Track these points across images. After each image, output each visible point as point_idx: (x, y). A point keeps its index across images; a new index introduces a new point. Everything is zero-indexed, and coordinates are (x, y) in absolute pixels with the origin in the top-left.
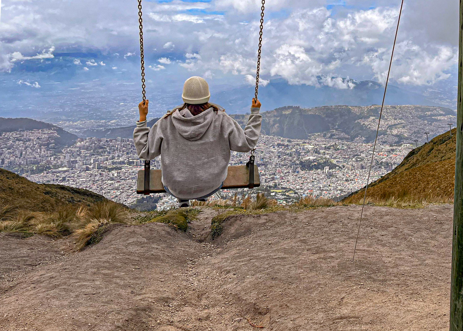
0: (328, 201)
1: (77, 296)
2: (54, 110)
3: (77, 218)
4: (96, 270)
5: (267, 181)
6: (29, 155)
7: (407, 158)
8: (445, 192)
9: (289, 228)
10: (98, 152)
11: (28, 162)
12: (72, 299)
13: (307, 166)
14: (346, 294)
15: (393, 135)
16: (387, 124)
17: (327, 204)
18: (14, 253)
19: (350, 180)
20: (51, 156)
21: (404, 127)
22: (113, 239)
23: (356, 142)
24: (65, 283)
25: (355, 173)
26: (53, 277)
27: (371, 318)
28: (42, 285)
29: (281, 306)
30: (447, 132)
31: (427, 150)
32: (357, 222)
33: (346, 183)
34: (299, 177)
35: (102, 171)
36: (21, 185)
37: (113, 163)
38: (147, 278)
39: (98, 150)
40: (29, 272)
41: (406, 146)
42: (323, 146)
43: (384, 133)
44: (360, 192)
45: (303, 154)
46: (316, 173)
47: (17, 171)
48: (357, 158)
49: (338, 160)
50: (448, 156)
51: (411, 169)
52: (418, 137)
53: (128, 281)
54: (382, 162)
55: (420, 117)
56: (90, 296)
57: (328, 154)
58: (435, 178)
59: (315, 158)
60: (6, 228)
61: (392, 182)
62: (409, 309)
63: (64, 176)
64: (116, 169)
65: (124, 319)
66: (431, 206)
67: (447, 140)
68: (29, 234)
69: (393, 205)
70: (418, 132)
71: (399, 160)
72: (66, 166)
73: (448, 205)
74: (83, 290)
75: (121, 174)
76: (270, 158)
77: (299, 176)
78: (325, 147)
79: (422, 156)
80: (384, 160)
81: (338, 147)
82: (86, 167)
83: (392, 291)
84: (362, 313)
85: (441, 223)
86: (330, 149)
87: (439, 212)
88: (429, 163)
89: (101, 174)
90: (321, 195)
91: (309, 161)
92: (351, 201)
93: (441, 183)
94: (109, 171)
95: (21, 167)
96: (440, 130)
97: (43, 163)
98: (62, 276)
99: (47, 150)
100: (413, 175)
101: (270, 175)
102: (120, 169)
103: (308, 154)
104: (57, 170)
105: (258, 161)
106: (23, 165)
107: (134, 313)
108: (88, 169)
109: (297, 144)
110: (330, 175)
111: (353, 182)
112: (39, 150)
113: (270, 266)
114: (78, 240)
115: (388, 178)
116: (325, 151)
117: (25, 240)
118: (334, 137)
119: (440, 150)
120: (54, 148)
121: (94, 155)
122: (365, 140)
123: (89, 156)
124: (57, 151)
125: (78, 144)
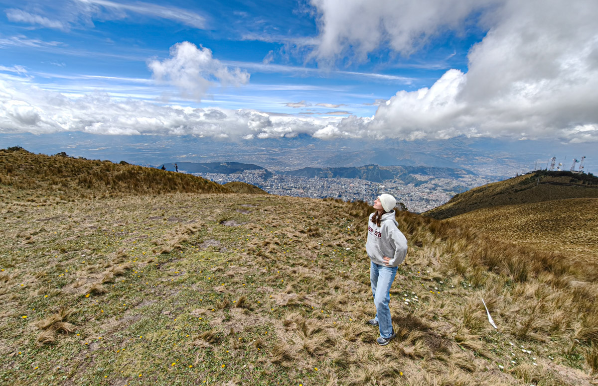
15: (432, 184)
16: (429, 178)
23: (409, 186)
39: (282, 180)
41: (440, 190)
43: (426, 182)
52: (449, 186)
55: (450, 175)
57: (392, 191)
71: (435, 198)
75: (292, 192)
76: (361, 190)
78: (391, 187)
80: (425, 197)
81: (398, 188)
82: (278, 188)
94: (287, 190)
99: (262, 179)
102: (291, 190)
103: (381, 190)
105: (354, 192)
112: (258, 178)
118: (396, 182)
121: (280, 182)
122: (414, 185)
124: (265, 180)
125: (274, 177)
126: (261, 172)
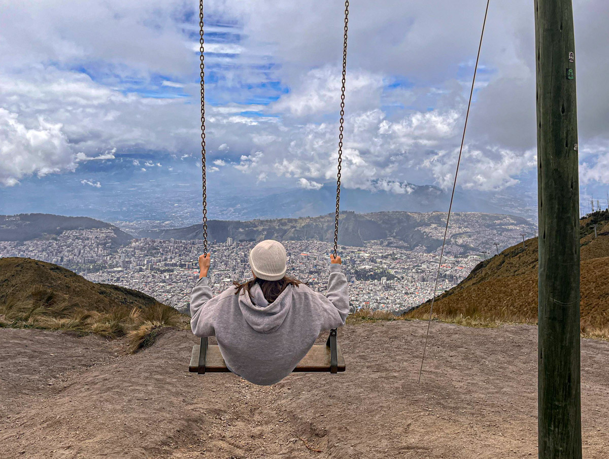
0: (388, 314)
1: (130, 401)
2: (113, 210)
3: (131, 319)
4: (149, 374)
5: (320, 290)
6: (86, 254)
7: (474, 271)
8: (520, 311)
9: (347, 342)
10: (151, 253)
11: (86, 261)
12: (125, 404)
13: (362, 275)
14: (412, 421)
15: (457, 245)
16: (451, 233)
17: (387, 317)
18: (69, 352)
19: (411, 293)
20: (107, 256)
21: (470, 236)
22: (166, 343)
23: (416, 251)
24: (118, 386)
25: (415, 286)
26: (107, 379)
27: (442, 451)
28: (96, 386)
29: (340, 429)
30: (520, 244)
31: (498, 263)
32: (421, 340)
33: (406, 297)
34: (354, 288)
35: (154, 272)
36: (77, 284)
37: (166, 265)
38: (199, 387)
39: (152, 250)
40: (83, 372)
41: (473, 257)
42: (380, 255)
43: (449, 242)
44: (421, 307)
45: (359, 262)
46: (372, 284)
47: (75, 270)
48: (417, 269)
49: (396, 270)
50: (522, 270)
51: (480, 283)
52: (487, 248)
53: (180, 388)
54: (446, 274)
55: (488, 226)
56: (143, 402)
57: (385, 263)
58: (507, 295)
59: (371, 267)
60: (63, 325)
61: (458, 298)
62: (486, 443)
63: (118, 276)
64: (168, 271)
65: (176, 430)
66: (506, 325)
67: (520, 253)
68: (85, 333)
69: (462, 322)
70: (486, 243)
71: (466, 274)
72: (120, 266)
73: (527, 325)
74: (136, 395)
75: (173, 277)
76: (324, 265)
77: (354, 286)
78: (382, 255)
79: (492, 269)
80: (448, 273)
81: (396, 256)
82: (140, 268)
83: (466, 421)
84: (432, 444)
85: (519, 346)
86: (387, 258)
87: (516, 333)
88: (500, 277)
89: (153, 276)
90: (378, 309)
91: (365, 271)
92: (413, 316)
93: (515, 301)
94: (162, 273)
95: (78, 266)
96: (511, 241)
97: (99, 262)
98: (115, 379)
99: (104, 250)
100: (482, 290)
101: (323, 284)
102: (172, 271)
103: (364, 262)
104: (112, 270)
105: (311, 268)
106: (80, 263)
107: (186, 424)
108: (141, 270)
109: (352, 252)
110: (388, 287)
111: (413, 296)
112: (96, 249)
113: (327, 383)
114: (132, 342)
115: (453, 292)
116: (382, 260)
117: (81, 339)
118: (392, 245)
119: (512, 263)
120: (111, 248)
121: (147, 256)
122: (426, 250)
123: (143, 257)
124: (113, 251)
125: (133, 244)
126: (102, 234)
